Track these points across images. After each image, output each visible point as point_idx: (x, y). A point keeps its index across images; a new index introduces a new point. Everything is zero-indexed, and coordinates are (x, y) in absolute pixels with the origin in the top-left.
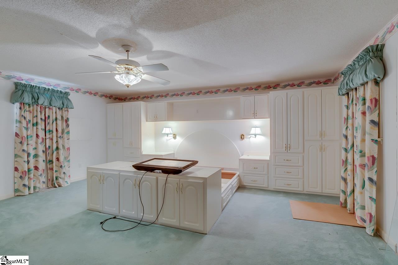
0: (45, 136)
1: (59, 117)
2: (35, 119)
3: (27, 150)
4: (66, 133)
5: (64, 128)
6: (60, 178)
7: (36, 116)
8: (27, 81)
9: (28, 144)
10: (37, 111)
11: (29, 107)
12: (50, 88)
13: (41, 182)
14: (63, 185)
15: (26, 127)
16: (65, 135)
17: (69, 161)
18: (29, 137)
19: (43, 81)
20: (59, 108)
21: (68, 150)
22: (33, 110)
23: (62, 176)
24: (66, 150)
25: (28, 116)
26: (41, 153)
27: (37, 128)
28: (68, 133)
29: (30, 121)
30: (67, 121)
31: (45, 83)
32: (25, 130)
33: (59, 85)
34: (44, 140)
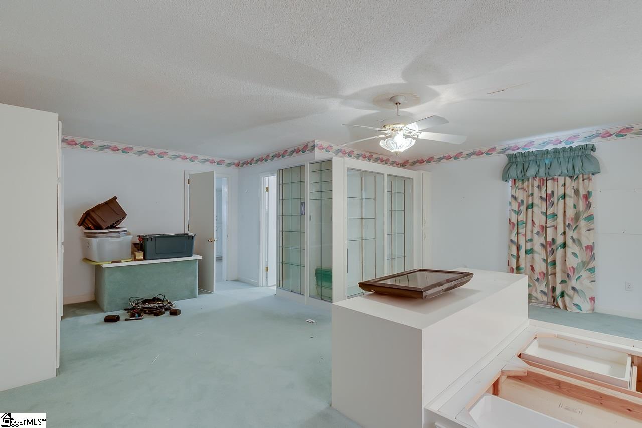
0: (546, 223)
1: (570, 192)
2: (530, 198)
3: (516, 241)
4: (585, 219)
5: (579, 211)
6: (567, 295)
7: (532, 194)
8: (524, 147)
9: (518, 233)
10: (532, 186)
11: (523, 183)
12: (560, 146)
13: (538, 290)
14: (569, 308)
15: (517, 210)
16: (583, 223)
17: (592, 270)
18: (519, 223)
19: (547, 140)
20: (571, 177)
21: (589, 250)
22: (528, 186)
23: (571, 292)
24: (585, 249)
25: (521, 195)
26: (538, 248)
27: (533, 212)
28: (590, 218)
29: (522, 201)
30: (587, 196)
31: (550, 142)
32: (514, 214)
33: (576, 137)
34: (544, 229)
